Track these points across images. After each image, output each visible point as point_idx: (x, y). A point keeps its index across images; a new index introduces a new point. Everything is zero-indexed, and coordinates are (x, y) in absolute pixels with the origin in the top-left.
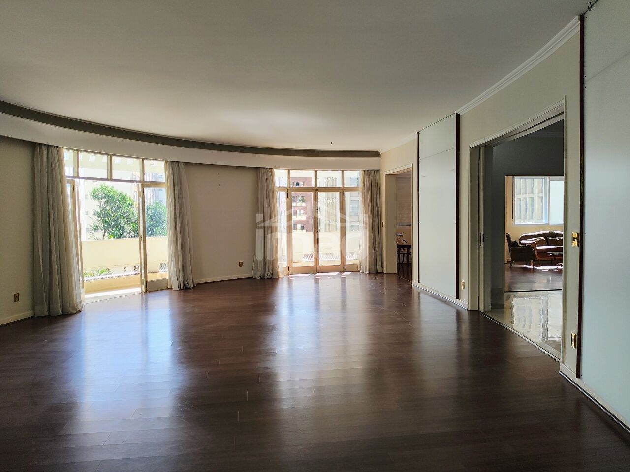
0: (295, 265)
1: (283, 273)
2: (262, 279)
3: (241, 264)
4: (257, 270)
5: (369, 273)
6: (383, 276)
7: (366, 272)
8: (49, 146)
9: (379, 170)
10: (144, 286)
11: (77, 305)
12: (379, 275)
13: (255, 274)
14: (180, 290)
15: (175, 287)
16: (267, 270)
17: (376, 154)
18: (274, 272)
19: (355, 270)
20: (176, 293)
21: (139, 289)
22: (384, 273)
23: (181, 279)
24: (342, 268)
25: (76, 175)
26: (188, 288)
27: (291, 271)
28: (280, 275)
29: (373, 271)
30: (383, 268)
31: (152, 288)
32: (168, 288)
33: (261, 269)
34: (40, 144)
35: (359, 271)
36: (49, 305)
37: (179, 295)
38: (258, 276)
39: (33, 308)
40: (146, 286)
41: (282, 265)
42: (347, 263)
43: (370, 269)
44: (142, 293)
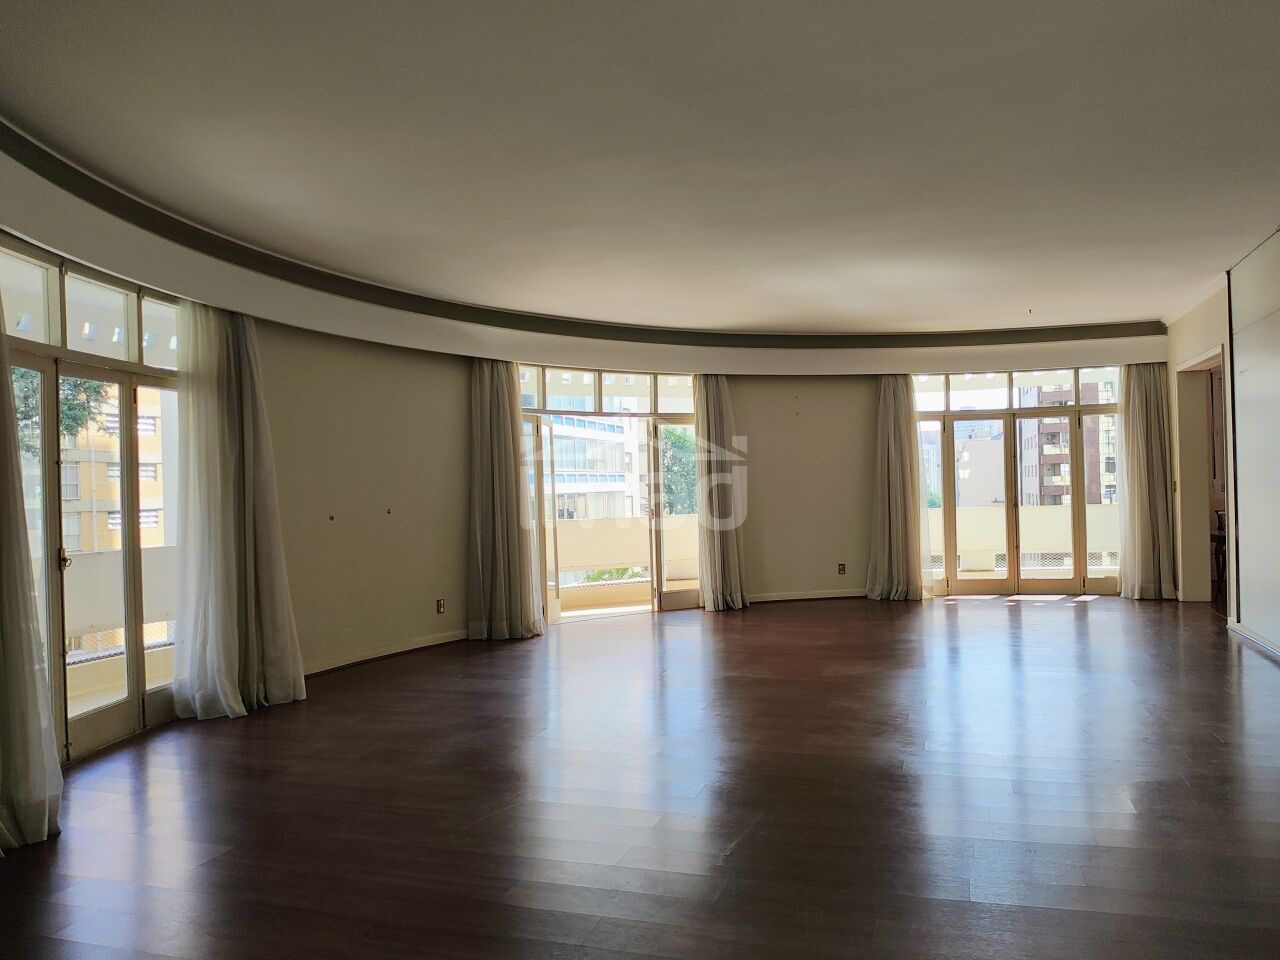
0: (961, 576)
1: (931, 590)
2: (886, 600)
3: (842, 569)
4: (874, 583)
5: (1141, 600)
6: (1177, 608)
7: (1133, 595)
8: (493, 361)
9: (1166, 363)
10: (656, 601)
11: (534, 624)
12: (1165, 604)
13: (872, 590)
14: (717, 611)
15: (710, 606)
16: (896, 583)
17: (1157, 328)
18: (910, 587)
19: (1107, 589)
20: (711, 616)
21: (649, 607)
22: (1177, 600)
23: (719, 592)
24: (1078, 587)
25: (541, 408)
26: (732, 609)
27: (953, 588)
28: (925, 595)
29: (1151, 594)
30: (1176, 587)
31: (669, 604)
32: (698, 607)
33: (882, 580)
34: (480, 360)
35: (1119, 594)
36: (490, 620)
37: (716, 621)
38: (875, 595)
39: (467, 627)
40: (660, 602)
41: (930, 574)
42: (1089, 577)
43: (1142, 590)
44: (653, 612)
